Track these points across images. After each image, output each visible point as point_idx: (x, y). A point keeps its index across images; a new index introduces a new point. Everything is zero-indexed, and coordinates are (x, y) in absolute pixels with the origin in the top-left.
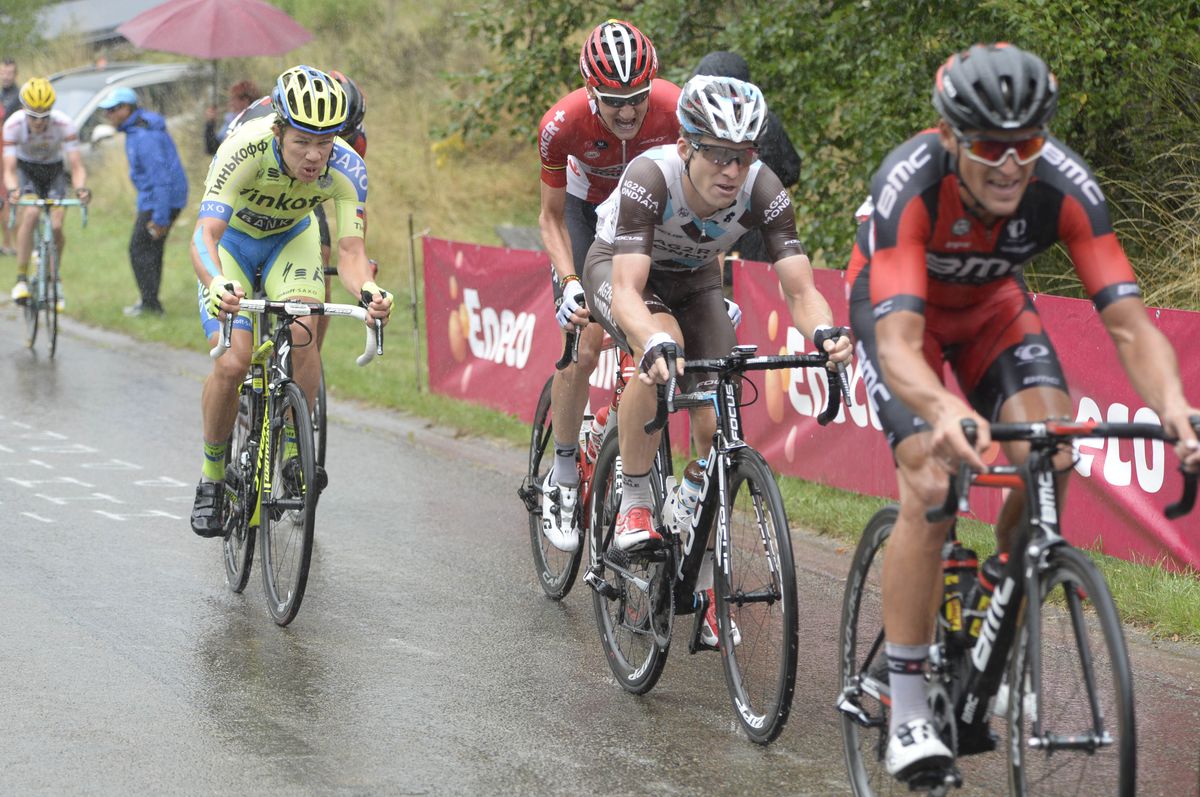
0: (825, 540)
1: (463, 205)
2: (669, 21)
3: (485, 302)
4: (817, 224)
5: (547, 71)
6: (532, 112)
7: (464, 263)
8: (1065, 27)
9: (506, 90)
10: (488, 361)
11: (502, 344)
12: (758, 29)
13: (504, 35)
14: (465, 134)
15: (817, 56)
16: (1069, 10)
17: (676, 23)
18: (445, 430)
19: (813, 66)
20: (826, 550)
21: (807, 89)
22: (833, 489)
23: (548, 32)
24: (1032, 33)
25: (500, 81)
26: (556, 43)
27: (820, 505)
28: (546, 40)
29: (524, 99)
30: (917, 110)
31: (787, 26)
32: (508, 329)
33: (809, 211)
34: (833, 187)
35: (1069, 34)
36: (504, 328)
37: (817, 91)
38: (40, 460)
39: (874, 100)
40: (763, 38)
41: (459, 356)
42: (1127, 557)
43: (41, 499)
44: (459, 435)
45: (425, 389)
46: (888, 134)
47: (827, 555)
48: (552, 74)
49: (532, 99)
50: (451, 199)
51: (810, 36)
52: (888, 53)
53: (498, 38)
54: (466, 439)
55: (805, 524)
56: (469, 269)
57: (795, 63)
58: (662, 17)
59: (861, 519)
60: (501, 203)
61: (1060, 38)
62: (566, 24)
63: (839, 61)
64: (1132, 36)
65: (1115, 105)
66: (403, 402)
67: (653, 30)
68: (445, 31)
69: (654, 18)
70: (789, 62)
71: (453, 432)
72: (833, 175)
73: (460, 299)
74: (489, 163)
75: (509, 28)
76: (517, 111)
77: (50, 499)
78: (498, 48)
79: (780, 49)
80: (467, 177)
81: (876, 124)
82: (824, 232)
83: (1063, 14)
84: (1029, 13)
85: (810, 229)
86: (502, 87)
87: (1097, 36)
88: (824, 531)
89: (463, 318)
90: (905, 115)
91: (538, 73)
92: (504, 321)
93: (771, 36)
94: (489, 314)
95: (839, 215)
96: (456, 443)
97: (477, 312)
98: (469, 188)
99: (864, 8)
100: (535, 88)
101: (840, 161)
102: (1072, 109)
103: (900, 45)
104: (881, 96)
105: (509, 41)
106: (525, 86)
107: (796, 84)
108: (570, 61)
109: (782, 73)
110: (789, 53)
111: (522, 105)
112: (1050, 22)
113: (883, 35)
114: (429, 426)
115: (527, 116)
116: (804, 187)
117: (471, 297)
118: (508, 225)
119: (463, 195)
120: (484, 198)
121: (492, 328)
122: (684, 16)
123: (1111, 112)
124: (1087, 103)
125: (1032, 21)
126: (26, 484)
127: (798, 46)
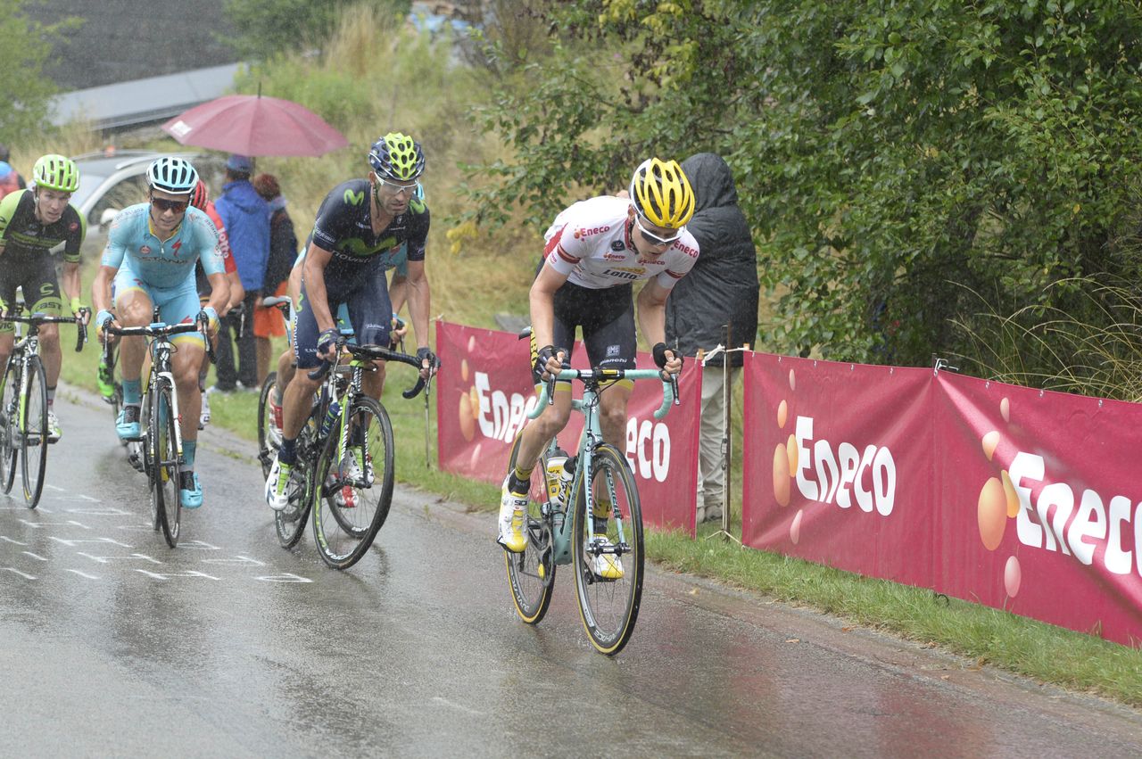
0: (830, 619)
1: (460, 294)
2: (676, 123)
3: (495, 385)
4: (816, 320)
5: (558, 166)
6: (543, 205)
7: (475, 347)
8: (1062, 140)
9: (519, 182)
10: (497, 441)
11: (511, 426)
12: (765, 133)
13: (517, 131)
14: (478, 223)
15: (820, 160)
16: (1065, 124)
17: (682, 126)
18: (456, 505)
19: (816, 170)
20: (831, 627)
21: (809, 192)
22: (836, 570)
23: (560, 131)
24: (1030, 145)
25: (514, 174)
26: (568, 140)
27: (825, 586)
28: (558, 137)
29: (535, 192)
30: (915, 215)
31: (793, 131)
32: (517, 412)
33: (809, 307)
34: (831, 286)
35: (1065, 147)
36: (514, 410)
37: (819, 194)
38: (77, 521)
39: (873, 204)
40: (768, 142)
41: (469, 436)
42: (1124, 642)
43: (84, 558)
44: (469, 511)
45: (434, 467)
46: (887, 236)
47: (832, 632)
48: (563, 169)
49: (544, 193)
50: (449, 287)
51: (814, 142)
52: (890, 159)
53: (513, 134)
54: (476, 514)
55: (811, 603)
56: (481, 353)
57: (799, 166)
58: (670, 120)
59: (865, 600)
60: (497, 293)
61: (1057, 151)
62: (577, 123)
63: (841, 166)
64: (1124, 150)
65: (1106, 215)
66: (414, 478)
67: (660, 131)
68: (446, 128)
69: (662, 119)
70: (794, 165)
71: (465, 508)
72: (833, 274)
73: (472, 381)
74: (486, 255)
75: (524, 124)
76: (528, 202)
77: (92, 557)
78: (513, 143)
79: (786, 153)
80: (465, 268)
81: (875, 227)
82: (823, 328)
83: (1059, 127)
84: (1028, 126)
85: (810, 324)
86: (516, 180)
87: (1091, 150)
88: (829, 610)
89: (473, 399)
90: (903, 220)
91: (550, 167)
92: (514, 403)
93: (777, 141)
94: (499, 397)
95: (837, 311)
96: (468, 518)
97: (486, 394)
98: (467, 280)
99: (868, 116)
100: (546, 181)
101: (839, 261)
102: (1065, 218)
103: (901, 152)
104: (882, 200)
105: (523, 136)
106: (539, 180)
107: (799, 186)
108: (581, 158)
109: (786, 176)
110: (794, 156)
111: (533, 198)
112: (1048, 135)
113: (885, 142)
114: (440, 501)
115: (538, 207)
116: (805, 284)
117: (482, 380)
118: (505, 314)
119: (461, 284)
120: (482, 287)
121: (501, 408)
122: (690, 119)
123: (1102, 221)
124: (1080, 213)
125: (1030, 133)
126: (68, 543)
127: (803, 151)
